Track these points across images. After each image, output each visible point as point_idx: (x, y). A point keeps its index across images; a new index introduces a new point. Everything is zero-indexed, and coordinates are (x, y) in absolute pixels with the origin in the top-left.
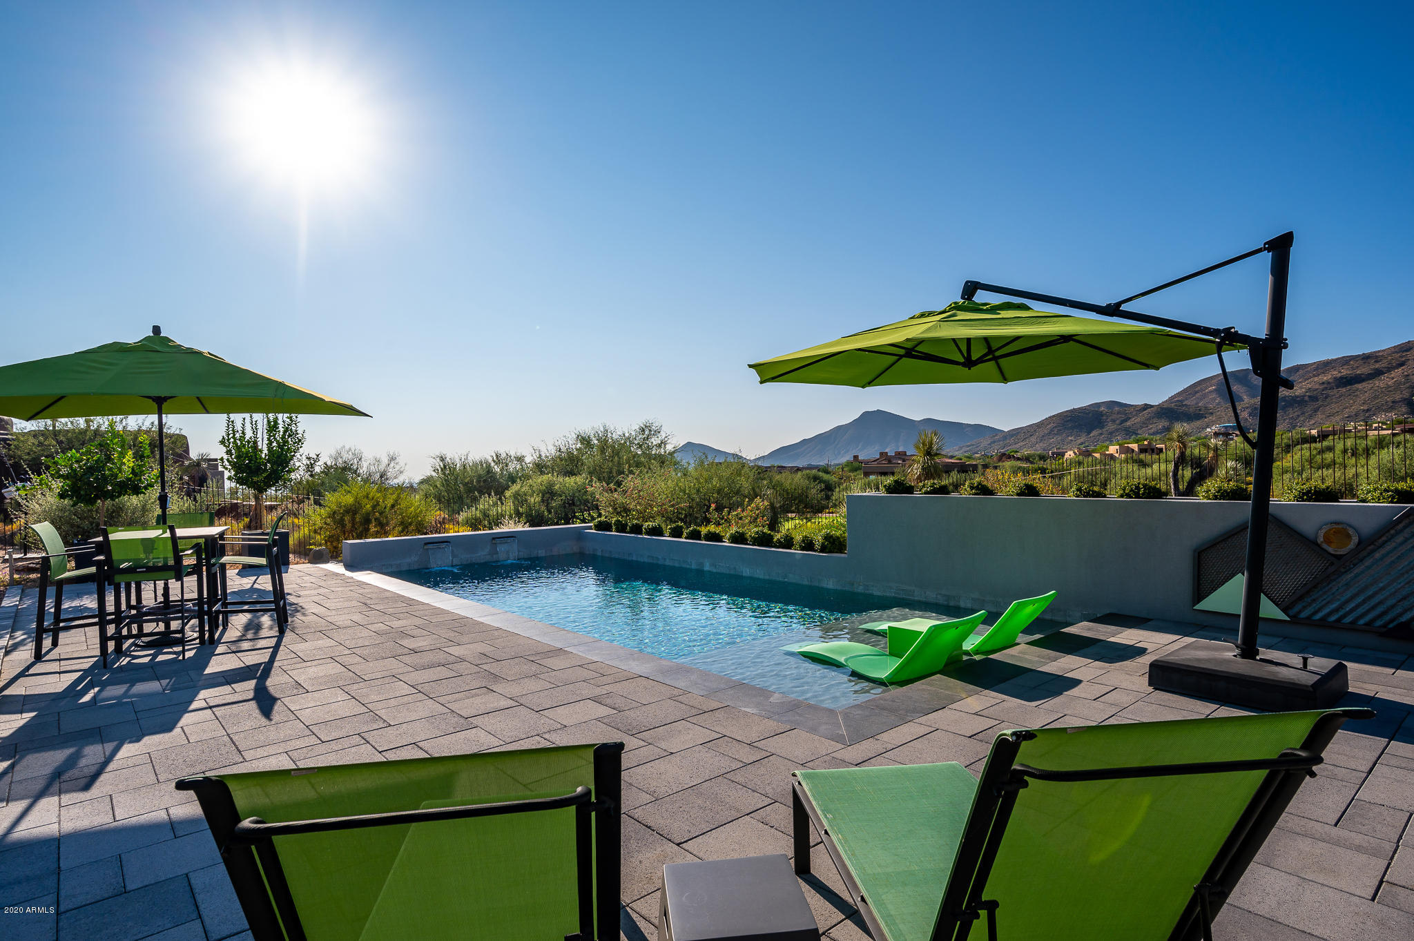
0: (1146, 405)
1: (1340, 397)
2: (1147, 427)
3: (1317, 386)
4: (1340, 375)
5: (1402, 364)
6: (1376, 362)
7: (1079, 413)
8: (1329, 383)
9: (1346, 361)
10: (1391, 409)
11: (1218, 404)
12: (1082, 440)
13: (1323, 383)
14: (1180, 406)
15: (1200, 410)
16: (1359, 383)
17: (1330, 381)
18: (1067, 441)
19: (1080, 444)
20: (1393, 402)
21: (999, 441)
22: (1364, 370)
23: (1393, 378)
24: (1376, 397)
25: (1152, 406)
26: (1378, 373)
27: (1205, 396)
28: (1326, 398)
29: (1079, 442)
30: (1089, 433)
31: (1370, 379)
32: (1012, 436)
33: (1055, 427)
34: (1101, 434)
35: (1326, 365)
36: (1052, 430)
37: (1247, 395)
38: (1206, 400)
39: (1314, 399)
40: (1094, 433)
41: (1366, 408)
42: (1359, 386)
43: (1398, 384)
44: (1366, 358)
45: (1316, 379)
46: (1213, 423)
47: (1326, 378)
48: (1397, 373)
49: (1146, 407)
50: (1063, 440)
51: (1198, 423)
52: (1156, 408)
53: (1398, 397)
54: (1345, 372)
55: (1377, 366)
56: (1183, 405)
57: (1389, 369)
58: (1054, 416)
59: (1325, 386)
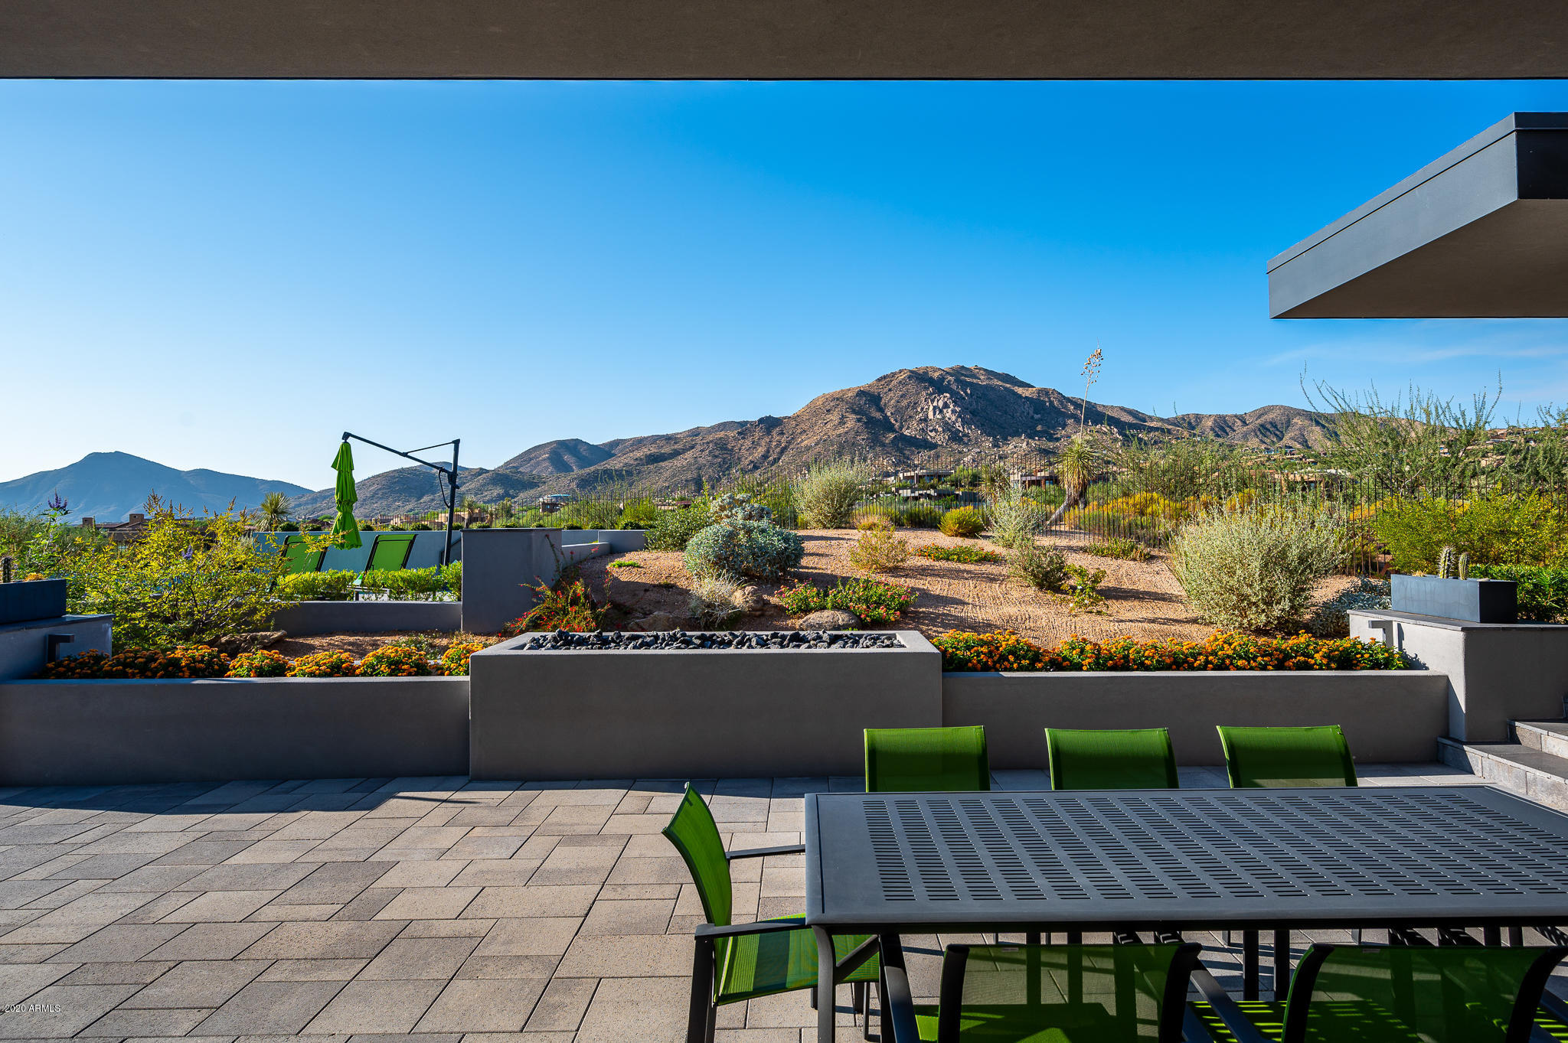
0: (481, 469)
1: (649, 473)
2: (482, 494)
3: (632, 462)
4: (649, 452)
5: (692, 447)
6: (675, 443)
7: (409, 474)
8: (641, 459)
9: (655, 439)
10: (686, 486)
11: (551, 473)
12: (410, 507)
13: (637, 459)
14: (515, 473)
15: (534, 478)
16: (663, 461)
17: (642, 457)
18: (394, 506)
19: (409, 511)
20: (686, 481)
21: (306, 503)
22: (667, 450)
23: (686, 459)
24: (674, 476)
25: (487, 471)
26: (676, 454)
27: (538, 464)
28: (639, 473)
29: (408, 508)
30: (419, 498)
31: (671, 459)
32: (325, 498)
33: (380, 489)
34: (433, 500)
35: (639, 442)
36: (375, 494)
37: (577, 466)
38: (539, 468)
39: (629, 473)
40: (426, 498)
41: (667, 485)
42: (662, 464)
43: (690, 464)
44: (668, 438)
45: (631, 454)
46: (546, 492)
47: (638, 454)
48: (689, 455)
49: (482, 471)
50: (389, 506)
51: (532, 492)
52: (491, 473)
53: (689, 476)
54: (653, 450)
55: (676, 447)
56: (518, 472)
57: (684, 451)
58: (378, 476)
59: (638, 462)
